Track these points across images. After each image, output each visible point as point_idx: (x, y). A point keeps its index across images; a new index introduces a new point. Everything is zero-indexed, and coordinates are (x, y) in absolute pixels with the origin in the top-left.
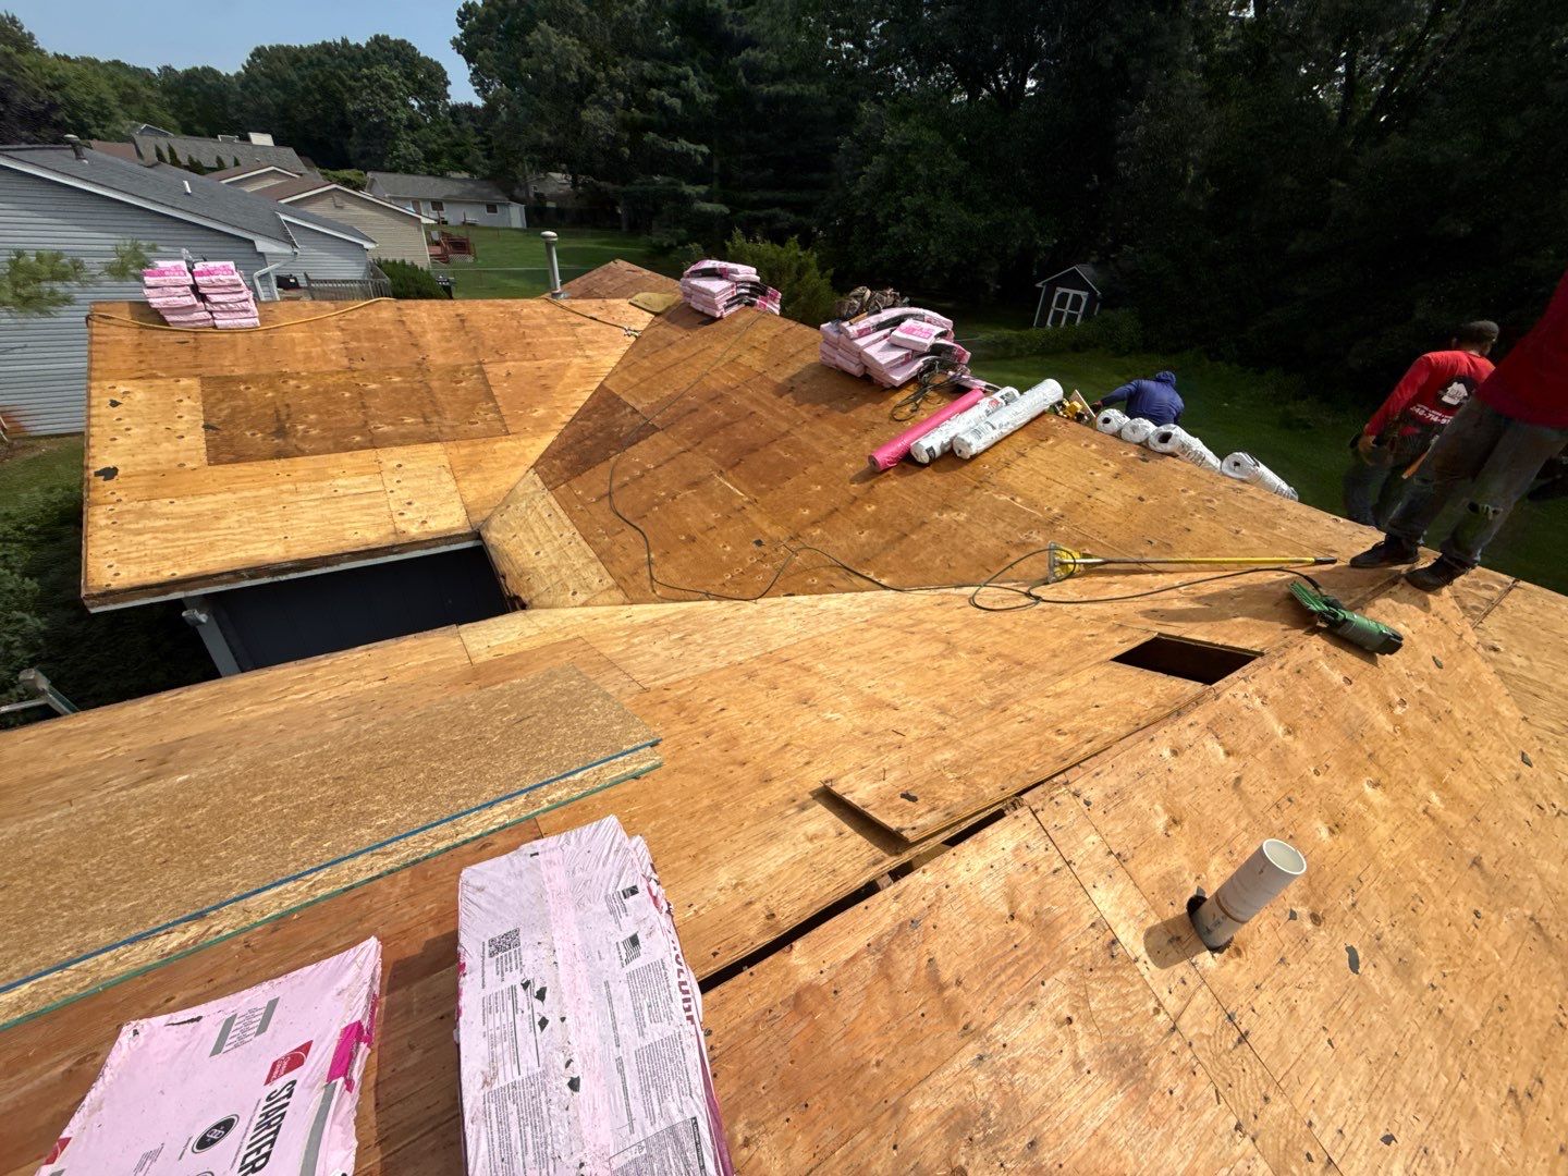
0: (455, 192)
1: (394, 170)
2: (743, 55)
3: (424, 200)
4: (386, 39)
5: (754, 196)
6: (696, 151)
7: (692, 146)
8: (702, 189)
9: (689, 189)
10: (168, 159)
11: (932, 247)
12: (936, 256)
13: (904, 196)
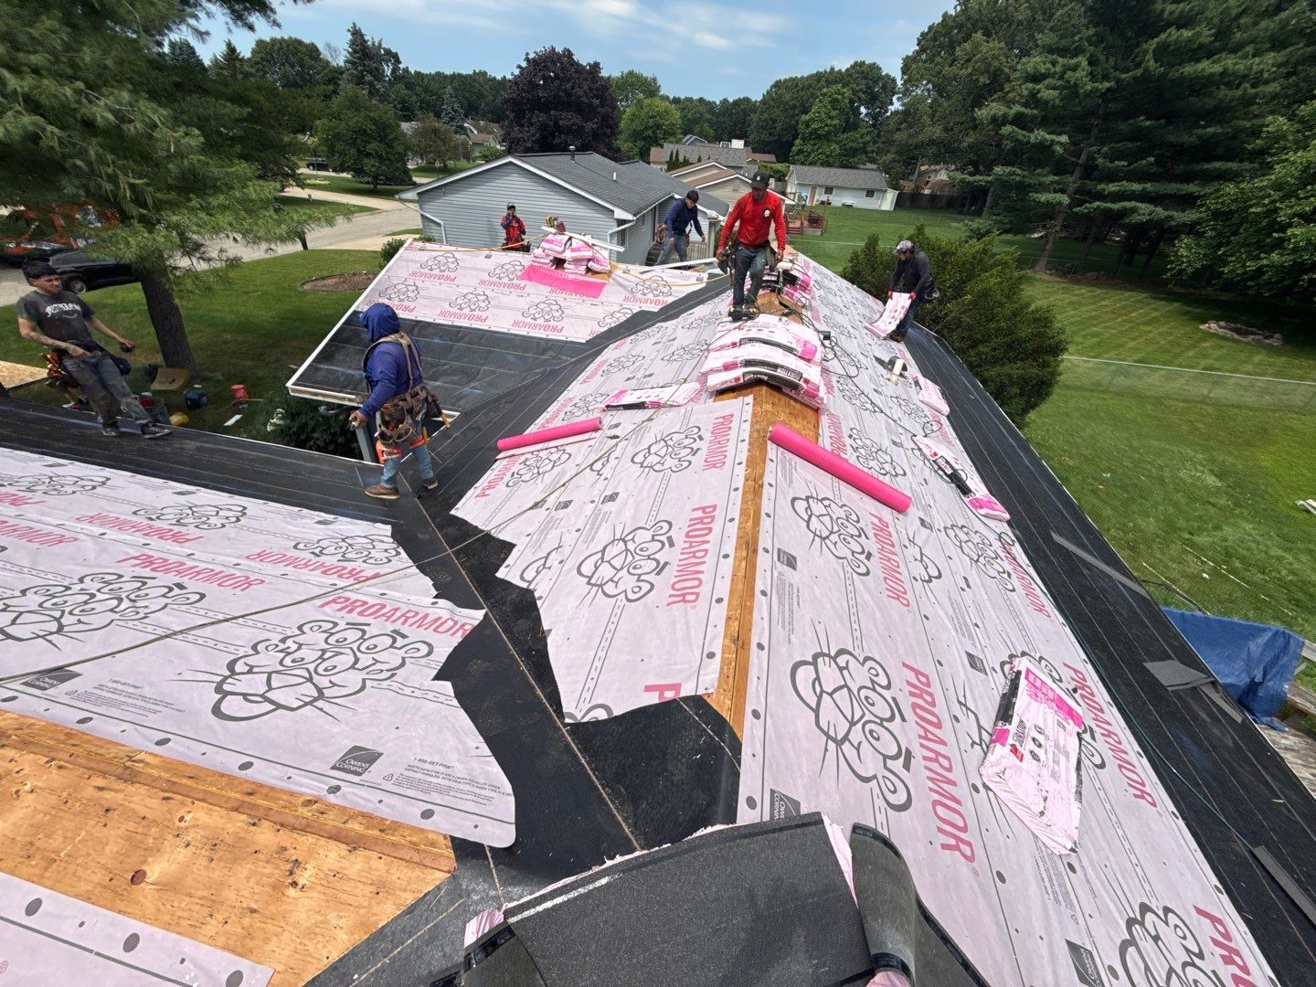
0: (847, 180)
1: (813, 164)
2: (1163, 36)
4: (862, 64)
6: (1053, 141)
8: (1048, 180)
9: (1033, 180)
10: (674, 158)
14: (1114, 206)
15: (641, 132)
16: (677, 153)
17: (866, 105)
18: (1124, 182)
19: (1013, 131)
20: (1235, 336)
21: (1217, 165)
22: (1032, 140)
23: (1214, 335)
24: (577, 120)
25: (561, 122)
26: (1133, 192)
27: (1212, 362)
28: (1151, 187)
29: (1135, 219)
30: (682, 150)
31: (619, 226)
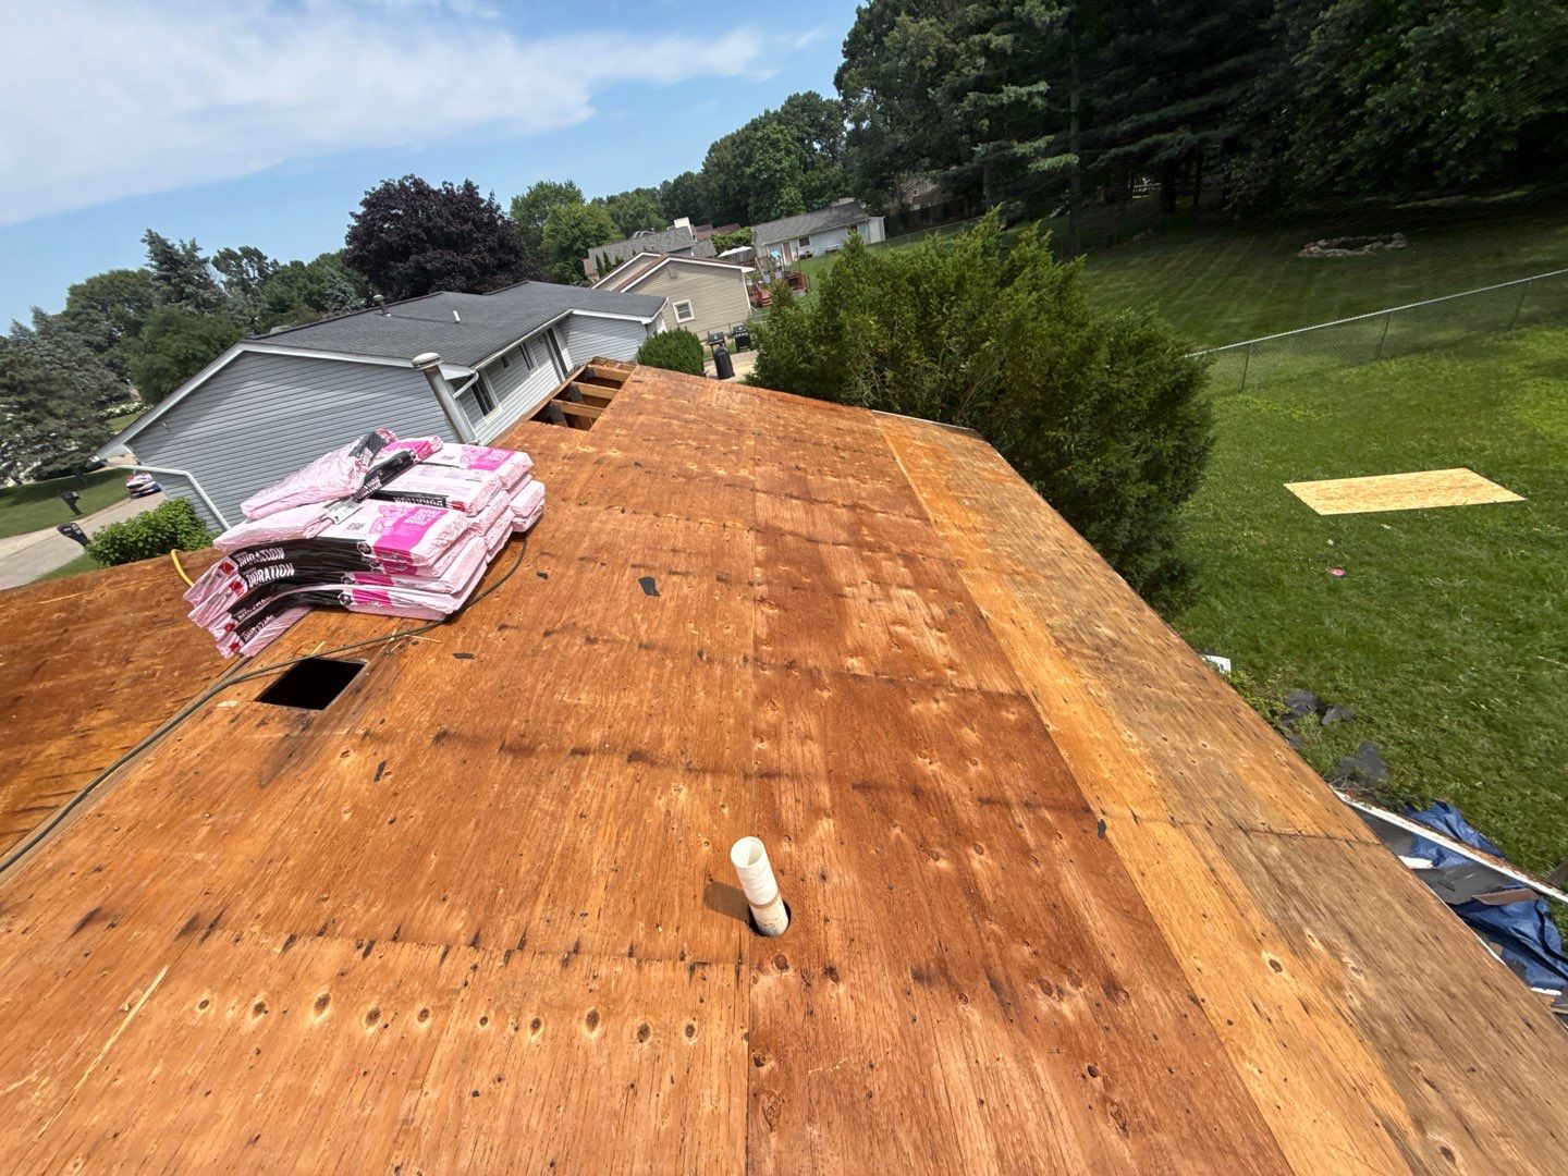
0: (821, 224)
1: (778, 218)
3: (795, 239)
4: (796, 97)
5: (1123, 126)
6: (1029, 94)
7: (1024, 90)
8: (1041, 143)
9: (1021, 149)
10: (603, 264)
11: (1471, 105)
12: (1481, 118)
13: (1405, 31)
14: (1135, 148)
15: (570, 247)
16: (605, 256)
17: (818, 138)
18: (1134, 117)
19: (979, 98)
20: (1349, 253)
21: (1231, 63)
22: (1005, 101)
23: (1322, 260)
24: (449, 257)
25: (428, 266)
26: (1149, 125)
27: (1346, 295)
28: (1168, 112)
29: (1163, 155)
30: (612, 250)
31: (457, 390)
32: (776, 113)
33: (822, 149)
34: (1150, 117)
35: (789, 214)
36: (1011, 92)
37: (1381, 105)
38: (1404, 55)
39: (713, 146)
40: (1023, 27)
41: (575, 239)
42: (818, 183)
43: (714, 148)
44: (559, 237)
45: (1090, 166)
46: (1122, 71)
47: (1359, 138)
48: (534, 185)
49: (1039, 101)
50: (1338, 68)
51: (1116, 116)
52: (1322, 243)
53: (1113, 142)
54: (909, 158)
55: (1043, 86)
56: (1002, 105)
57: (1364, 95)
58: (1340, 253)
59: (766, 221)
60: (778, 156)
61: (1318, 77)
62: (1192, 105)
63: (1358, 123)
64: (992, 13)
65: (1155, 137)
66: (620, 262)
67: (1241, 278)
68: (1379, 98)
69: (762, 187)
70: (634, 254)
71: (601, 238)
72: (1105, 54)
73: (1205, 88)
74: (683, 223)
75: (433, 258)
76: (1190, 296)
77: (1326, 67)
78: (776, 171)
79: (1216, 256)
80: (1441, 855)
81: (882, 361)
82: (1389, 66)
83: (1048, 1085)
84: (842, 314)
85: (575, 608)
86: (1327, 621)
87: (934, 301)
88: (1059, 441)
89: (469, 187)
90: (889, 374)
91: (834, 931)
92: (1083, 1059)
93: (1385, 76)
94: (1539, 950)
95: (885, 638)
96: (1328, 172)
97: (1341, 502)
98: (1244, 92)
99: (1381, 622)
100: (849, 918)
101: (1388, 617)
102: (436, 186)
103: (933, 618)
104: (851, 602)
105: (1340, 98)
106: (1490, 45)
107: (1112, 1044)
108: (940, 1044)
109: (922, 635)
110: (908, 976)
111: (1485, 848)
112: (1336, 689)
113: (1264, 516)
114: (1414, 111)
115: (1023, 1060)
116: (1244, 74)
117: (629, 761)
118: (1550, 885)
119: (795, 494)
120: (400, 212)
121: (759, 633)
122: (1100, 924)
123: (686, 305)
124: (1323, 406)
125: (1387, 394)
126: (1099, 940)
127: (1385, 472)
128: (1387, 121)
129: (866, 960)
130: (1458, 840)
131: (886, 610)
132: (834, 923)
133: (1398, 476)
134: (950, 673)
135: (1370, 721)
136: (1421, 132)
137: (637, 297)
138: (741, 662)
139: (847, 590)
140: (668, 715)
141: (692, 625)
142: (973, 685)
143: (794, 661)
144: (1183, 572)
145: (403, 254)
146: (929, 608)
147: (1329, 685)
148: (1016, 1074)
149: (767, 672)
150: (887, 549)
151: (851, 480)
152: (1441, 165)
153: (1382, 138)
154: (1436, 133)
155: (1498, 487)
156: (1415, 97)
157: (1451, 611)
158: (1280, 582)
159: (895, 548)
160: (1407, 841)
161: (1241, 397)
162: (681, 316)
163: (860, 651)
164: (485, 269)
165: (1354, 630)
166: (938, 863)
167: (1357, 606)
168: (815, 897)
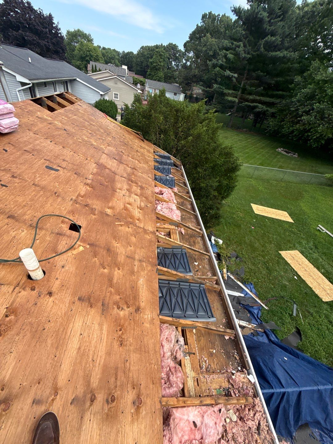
1: (155, 80)
3: (158, 89)
4: (172, 44)
5: (251, 97)
6: (232, 76)
7: (231, 74)
8: (230, 92)
9: (226, 91)
10: (94, 69)
11: (320, 129)
12: (321, 132)
13: (316, 103)
14: (252, 104)
15: (85, 58)
16: (96, 66)
17: (174, 61)
18: (254, 96)
19: (219, 70)
20: (286, 154)
21: (280, 92)
22: (226, 75)
23: (280, 153)
24: (35, 38)
25: (26, 38)
26: (257, 100)
27: (281, 164)
28: (262, 98)
29: (257, 110)
30: (99, 65)
31: (22, 86)
32: (164, 46)
33: (175, 65)
34: (258, 98)
35: (159, 81)
36: (228, 73)
37: (304, 119)
38: (313, 109)
39: (142, 47)
40: (237, 55)
41: (87, 56)
42: (170, 75)
43: (142, 48)
44: (81, 52)
45: (240, 105)
46: (256, 81)
47: (298, 126)
48: (76, 29)
49: (234, 79)
50: (300, 105)
51: (250, 94)
52: (282, 149)
53: (247, 100)
54: (197, 80)
55: (236, 75)
56: (224, 75)
57: (302, 115)
58: (284, 153)
59: (151, 79)
60: (161, 60)
61: (296, 106)
62: (268, 99)
63: (298, 122)
64: (231, 46)
65: (257, 104)
66: (100, 70)
67: (262, 150)
68: (305, 117)
69: (153, 68)
70: (106, 70)
71: (97, 60)
72: (254, 74)
73: (272, 96)
74: (125, 67)
75: (29, 36)
76: (250, 150)
77: (298, 104)
78: (159, 65)
79: (259, 143)
80: (247, 293)
81: (161, 132)
82: (309, 111)
83: (105, 332)
84: (153, 111)
85: (13, 164)
86: (246, 238)
87: (180, 119)
88: (200, 172)
89: (50, 15)
90: (162, 136)
91: (58, 283)
92: (119, 326)
93: (307, 113)
94: (256, 316)
95: (122, 206)
96: (289, 131)
97: (260, 212)
98: (280, 102)
99: (257, 241)
100: (65, 279)
101: (258, 240)
102: (36, 8)
103: (140, 205)
104: (117, 194)
105: (298, 114)
106: (329, 115)
107: (130, 324)
108: (76, 318)
109: (134, 209)
110: (77, 298)
111: (255, 294)
112: (242, 254)
113: (244, 210)
114: (310, 124)
115: (101, 325)
116: (282, 97)
117: (8, 218)
118: (264, 304)
119: (116, 159)
120: (19, 11)
121: (81, 193)
122: (144, 294)
123: (117, 94)
124: (266, 188)
125: (279, 190)
126: (141, 297)
127: (271, 208)
128: (304, 124)
129: (64, 292)
130: (251, 291)
131: (127, 199)
132: (59, 280)
133: (274, 210)
134: (137, 221)
135: (245, 262)
136: (309, 131)
137: (101, 84)
138: (70, 200)
139: (118, 190)
140: (32, 208)
141: (57, 184)
142: (142, 226)
143: (88, 205)
144: (219, 216)
145: (17, 28)
146: (141, 203)
147: (241, 252)
148: (96, 328)
149: (77, 205)
150: (137, 183)
151: (137, 161)
152: (310, 140)
153: (302, 128)
154: (312, 132)
155: (290, 218)
156: (311, 121)
157: (271, 242)
158: (240, 226)
159: (140, 184)
160: (241, 290)
161: (250, 179)
162: (115, 97)
163: (112, 208)
164: (48, 50)
165: (251, 241)
166: (104, 270)
167: (254, 236)
168: (57, 272)
